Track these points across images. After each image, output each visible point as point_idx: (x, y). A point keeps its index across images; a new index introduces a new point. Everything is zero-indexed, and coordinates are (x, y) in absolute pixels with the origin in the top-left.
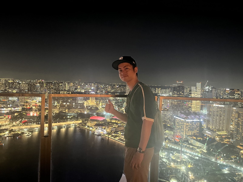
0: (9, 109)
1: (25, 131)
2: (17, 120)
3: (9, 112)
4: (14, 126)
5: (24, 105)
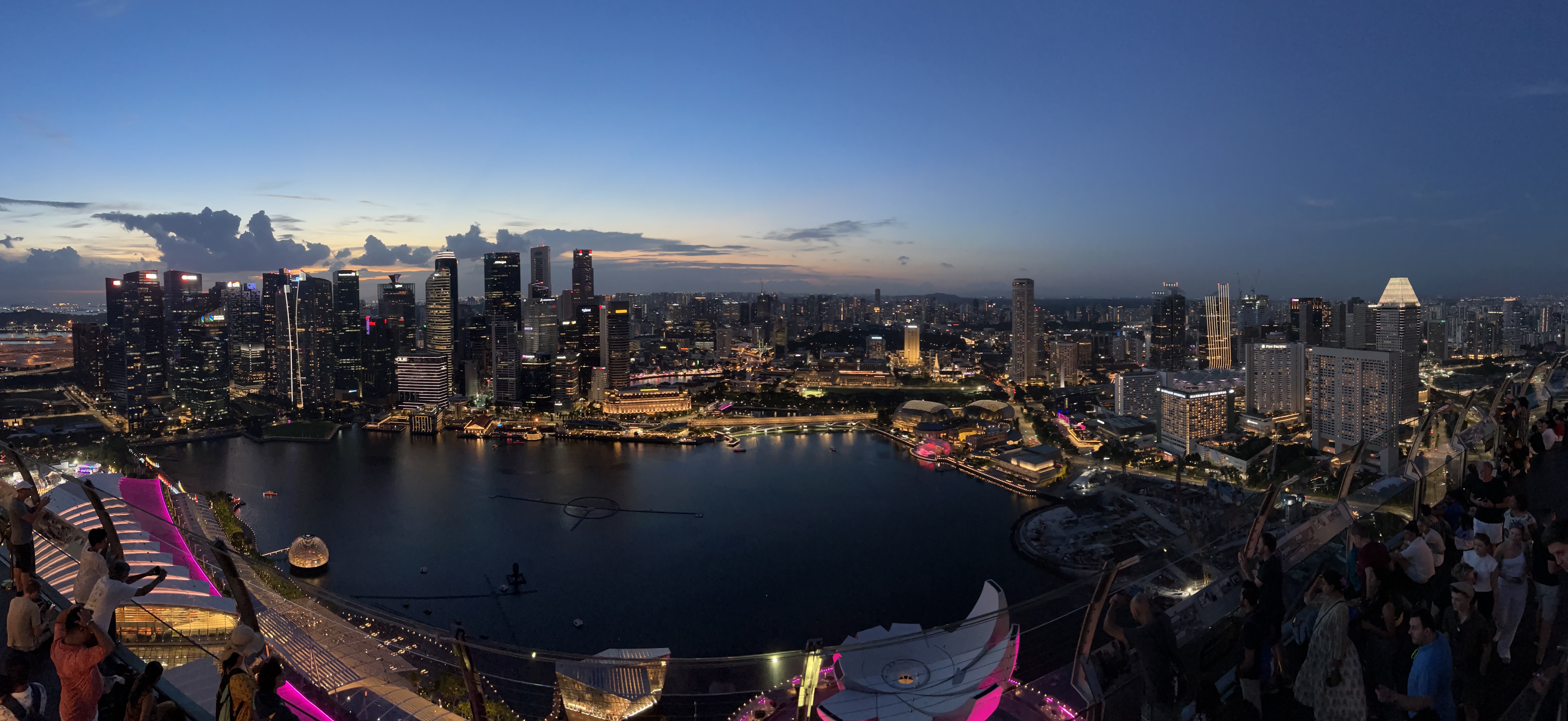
0: (695, 371)
1: (727, 433)
2: (710, 403)
3: (693, 380)
4: (700, 416)
5: (727, 363)
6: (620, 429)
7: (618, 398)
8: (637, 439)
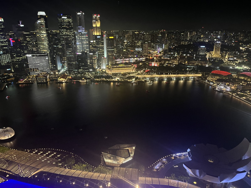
1: (148, 80)
3: (136, 62)
5: (147, 56)
6: (112, 78)
7: (111, 68)
8: (118, 81)
